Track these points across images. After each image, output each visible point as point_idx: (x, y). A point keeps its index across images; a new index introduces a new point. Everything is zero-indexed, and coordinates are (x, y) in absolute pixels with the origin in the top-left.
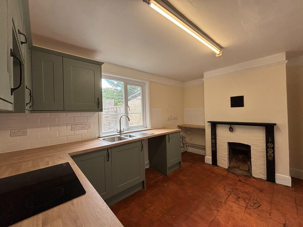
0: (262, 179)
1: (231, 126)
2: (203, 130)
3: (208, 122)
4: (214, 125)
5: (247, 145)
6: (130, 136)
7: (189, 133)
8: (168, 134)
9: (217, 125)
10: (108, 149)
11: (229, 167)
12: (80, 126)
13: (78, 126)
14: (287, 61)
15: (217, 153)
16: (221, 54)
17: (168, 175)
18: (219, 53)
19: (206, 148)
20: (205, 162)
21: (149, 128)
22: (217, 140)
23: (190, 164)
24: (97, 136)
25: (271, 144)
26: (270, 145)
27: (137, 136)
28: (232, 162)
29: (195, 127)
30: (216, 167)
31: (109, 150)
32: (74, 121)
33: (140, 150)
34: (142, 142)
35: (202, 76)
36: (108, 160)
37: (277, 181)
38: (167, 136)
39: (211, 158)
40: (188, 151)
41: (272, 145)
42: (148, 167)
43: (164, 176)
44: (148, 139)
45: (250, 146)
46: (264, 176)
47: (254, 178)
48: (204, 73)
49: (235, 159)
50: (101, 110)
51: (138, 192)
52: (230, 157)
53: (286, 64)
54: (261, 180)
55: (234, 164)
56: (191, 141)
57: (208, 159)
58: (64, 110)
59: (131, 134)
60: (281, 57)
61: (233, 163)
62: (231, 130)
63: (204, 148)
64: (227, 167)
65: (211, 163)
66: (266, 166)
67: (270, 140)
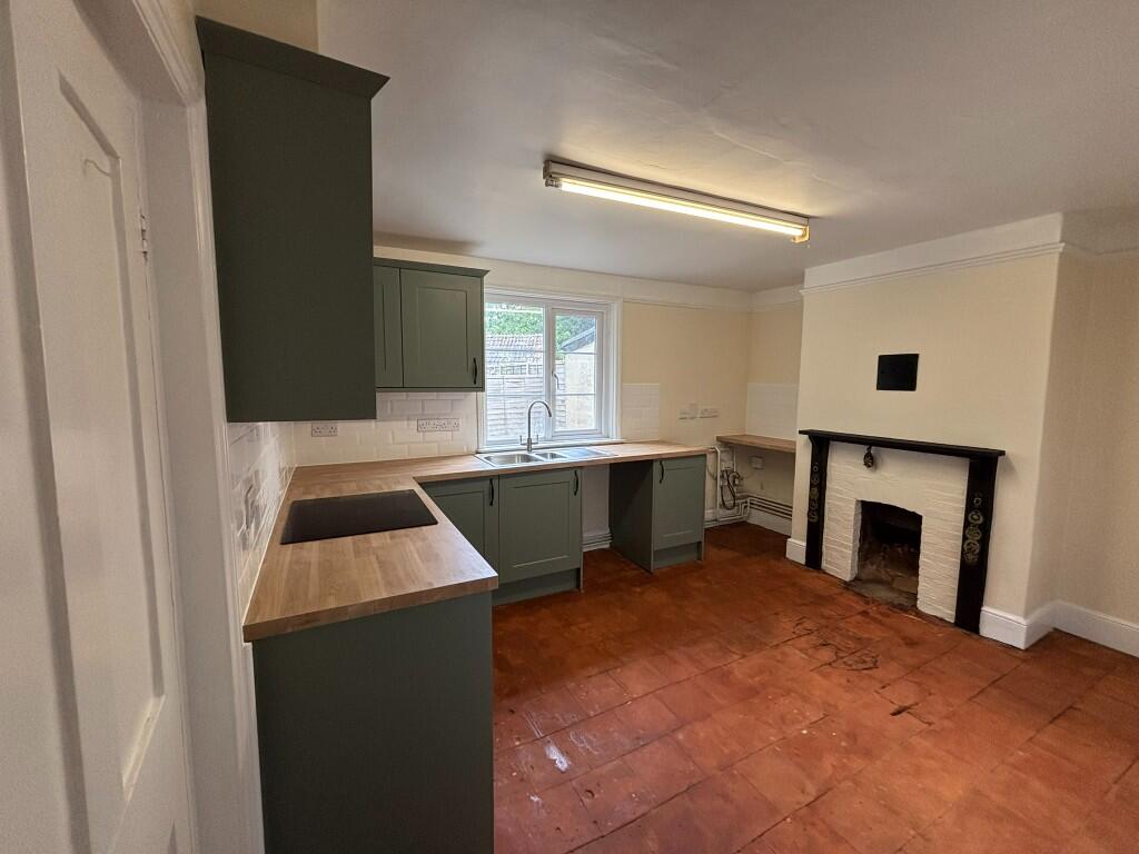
0: (942, 620)
1: (873, 448)
2: (789, 457)
3: (801, 432)
4: (821, 443)
5: (914, 513)
6: (553, 456)
7: (758, 463)
8: (661, 459)
9: (832, 443)
10: (491, 481)
11: (857, 579)
12: (436, 422)
13: (432, 422)
14: (1063, 245)
15: (825, 530)
16: (806, 238)
17: (652, 570)
18: (800, 233)
19: (795, 512)
20: (787, 556)
21: (614, 440)
22: (828, 493)
23: (736, 554)
24: (474, 449)
25: (979, 514)
26: (975, 517)
27: (568, 457)
28: (872, 564)
29: (767, 445)
30: (815, 574)
31: (495, 482)
32: (423, 410)
33: (572, 493)
34: (579, 472)
35: (799, 279)
36: (491, 504)
37: (987, 630)
38: (656, 467)
39: (804, 544)
40: (751, 521)
41: (981, 518)
42: (607, 546)
43: (643, 571)
44: (611, 464)
45: (920, 517)
46: (948, 612)
47: (919, 614)
48: (807, 271)
49: (884, 557)
50: (482, 388)
51: (564, 593)
52: (866, 546)
53: (1062, 255)
54: (940, 623)
55: (877, 570)
56: (762, 488)
57: (797, 547)
58: (403, 388)
59: (556, 452)
60: (1047, 231)
61: (874, 567)
62: (870, 462)
63: (786, 512)
64: (847, 577)
65: (802, 560)
66: (957, 582)
67: (977, 502)
